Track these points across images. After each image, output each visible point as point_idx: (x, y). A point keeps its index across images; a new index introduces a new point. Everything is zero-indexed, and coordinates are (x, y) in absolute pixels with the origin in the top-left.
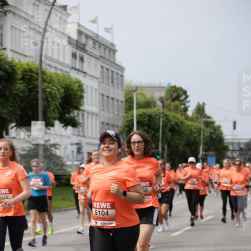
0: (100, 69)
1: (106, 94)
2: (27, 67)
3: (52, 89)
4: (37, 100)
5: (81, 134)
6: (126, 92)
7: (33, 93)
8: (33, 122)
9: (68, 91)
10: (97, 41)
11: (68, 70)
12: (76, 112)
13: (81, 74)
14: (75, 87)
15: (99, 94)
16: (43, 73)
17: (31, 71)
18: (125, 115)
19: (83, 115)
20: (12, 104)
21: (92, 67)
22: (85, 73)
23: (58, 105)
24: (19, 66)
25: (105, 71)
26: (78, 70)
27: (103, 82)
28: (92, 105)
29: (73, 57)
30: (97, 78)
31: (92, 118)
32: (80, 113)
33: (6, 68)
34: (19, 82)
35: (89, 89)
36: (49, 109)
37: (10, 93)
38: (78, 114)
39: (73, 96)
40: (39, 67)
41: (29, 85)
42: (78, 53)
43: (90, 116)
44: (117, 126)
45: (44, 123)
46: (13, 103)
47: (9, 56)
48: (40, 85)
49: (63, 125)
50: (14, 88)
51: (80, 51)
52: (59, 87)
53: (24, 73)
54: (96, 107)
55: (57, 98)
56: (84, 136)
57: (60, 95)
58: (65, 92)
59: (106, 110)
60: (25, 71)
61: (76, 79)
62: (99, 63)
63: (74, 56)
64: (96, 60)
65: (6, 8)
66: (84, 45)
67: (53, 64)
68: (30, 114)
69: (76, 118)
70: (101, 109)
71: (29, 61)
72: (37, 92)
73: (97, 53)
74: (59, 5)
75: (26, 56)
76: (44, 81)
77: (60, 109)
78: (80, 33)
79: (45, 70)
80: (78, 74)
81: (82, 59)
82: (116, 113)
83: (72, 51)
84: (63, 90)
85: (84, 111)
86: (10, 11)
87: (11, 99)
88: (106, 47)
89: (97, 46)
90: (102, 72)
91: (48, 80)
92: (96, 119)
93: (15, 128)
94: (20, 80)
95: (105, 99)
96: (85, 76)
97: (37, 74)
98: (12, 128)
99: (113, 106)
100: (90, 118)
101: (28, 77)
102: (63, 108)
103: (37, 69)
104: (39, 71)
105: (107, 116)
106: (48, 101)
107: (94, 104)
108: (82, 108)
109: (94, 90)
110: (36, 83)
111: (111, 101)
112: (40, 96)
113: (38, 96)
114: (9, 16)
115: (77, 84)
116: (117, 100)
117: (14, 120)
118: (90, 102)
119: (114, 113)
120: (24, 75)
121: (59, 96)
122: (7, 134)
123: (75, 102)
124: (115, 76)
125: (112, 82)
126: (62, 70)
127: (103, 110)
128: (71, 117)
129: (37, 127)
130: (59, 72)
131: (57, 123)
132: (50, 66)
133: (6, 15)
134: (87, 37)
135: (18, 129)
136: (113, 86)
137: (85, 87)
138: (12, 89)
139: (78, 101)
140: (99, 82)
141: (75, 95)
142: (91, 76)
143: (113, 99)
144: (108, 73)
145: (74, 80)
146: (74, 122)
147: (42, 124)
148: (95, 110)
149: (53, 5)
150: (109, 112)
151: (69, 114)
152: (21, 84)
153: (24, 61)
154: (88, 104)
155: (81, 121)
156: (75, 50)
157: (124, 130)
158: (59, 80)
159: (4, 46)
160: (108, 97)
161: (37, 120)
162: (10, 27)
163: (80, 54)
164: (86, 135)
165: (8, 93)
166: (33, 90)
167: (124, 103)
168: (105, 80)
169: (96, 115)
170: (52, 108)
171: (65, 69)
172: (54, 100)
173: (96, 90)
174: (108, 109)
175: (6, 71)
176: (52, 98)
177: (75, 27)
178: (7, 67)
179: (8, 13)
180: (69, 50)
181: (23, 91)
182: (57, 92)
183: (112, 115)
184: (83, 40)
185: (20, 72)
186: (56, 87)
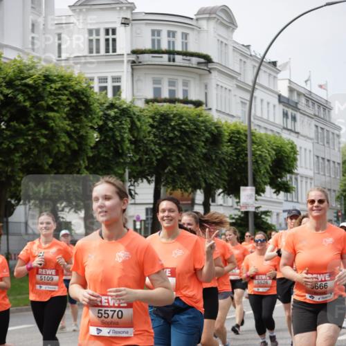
0: (314, 128)
1: (322, 155)
2: (234, 128)
3: (262, 152)
4: (246, 164)
5: (295, 200)
6: (343, 152)
7: (241, 157)
8: (242, 188)
9: (279, 153)
10: (310, 99)
11: (279, 130)
12: (288, 176)
13: (293, 134)
14: (288, 148)
15: (314, 154)
16: (253, 134)
17: (239, 132)
18: (342, 178)
19: (296, 179)
20: (218, 169)
21: (305, 126)
22: (298, 133)
23: (269, 169)
24: (226, 128)
25: (320, 130)
26: (290, 130)
27: (318, 143)
28: (306, 168)
29: (284, 117)
30: (311, 139)
31: (306, 182)
32: (293, 176)
33: (212, 130)
34: (225, 144)
35: (303, 150)
36: (259, 173)
37: (216, 157)
38: (291, 178)
39: (286, 158)
40: (247, 128)
41: (237, 148)
42: (290, 112)
43: (304, 180)
44: (334, 191)
45: (254, 188)
46: (220, 167)
47: (215, 116)
48: (249, 147)
49: (274, 190)
50: (220, 152)
51: (292, 109)
52: (270, 150)
53: (232, 135)
54: (311, 169)
55: (268, 161)
56: (298, 202)
57: (271, 158)
58: (276, 154)
59: (322, 173)
60: (233, 133)
61: (289, 140)
62: (313, 122)
63: (285, 115)
64: (310, 119)
65: (210, 66)
66: (297, 103)
67: (262, 124)
68: (239, 179)
69: (289, 183)
70: (316, 172)
71: (236, 122)
72: (246, 155)
73: (310, 111)
74: (268, 61)
75: (233, 116)
76: (253, 142)
77: (271, 173)
78: (291, 90)
79: (254, 131)
80: (290, 134)
81: (294, 118)
82: (333, 176)
83: (283, 110)
84: (274, 153)
85: (297, 174)
86: (215, 69)
87: (217, 163)
88: (320, 105)
89: (310, 104)
90: (317, 132)
91: (258, 142)
92: (311, 183)
93: (222, 195)
94: (227, 142)
95: (321, 161)
96: (298, 137)
97: (246, 136)
98: (219, 195)
99: (330, 169)
100: (304, 182)
101: (236, 139)
102: (275, 172)
103: (246, 131)
104: (248, 133)
105: (323, 180)
106: (258, 164)
107: (308, 166)
108: (295, 171)
109: (308, 152)
110: (244, 145)
111: (327, 163)
112: (250, 159)
113: (247, 159)
114: (214, 74)
115: (290, 146)
116: (334, 162)
117: (221, 186)
118: (303, 165)
119: (330, 176)
120: (232, 137)
121: (269, 159)
122: (214, 201)
123: (287, 165)
124: (331, 136)
125: (328, 143)
126: (272, 131)
127: (319, 173)
128: (284, 181)
129: (247, 192)
130: (269, 133)
131: (268, 188)
132: (259, 126)
133: (210, 72)
134: (299, 94)
135: (226, 196)
136: (329, 147)
137: (298, 149)
138: (218, 153)
139: (291, 163)
140: (313, 143)
141: (288, 157)
142: (304, 137)
143: (328, 161)
144: (323, 133)
145: (287, 142)
146: (286, 186)
147: (251, 189)
148: (310, 173)
149: (262, 61)
150: (324, 175)
151: (281, 178)
152: (228, 146)
153: (231, 121)
154: (301, 167)
155: (294, 185)
156: (286, 109)
157: (342, 195)
158: (269, 142)
159: (209, 106)
160: (323, 159)
161: (246, 185)
162: (215, 86)
163: (292, 114)
164: (300, 200)
165: (214, 158)
166: (241, 153)
167: (341, 165)
168: (320, 140)
169: (311, 179)
170: (262, 172)
171: (275, 129)
172: (264, 163)
173: (310, 151)
174: (324, 172)
175: (211, 133)
176: (262, 161)
177: (286, 84)
178: (213, 128)
179: (212, 71)
180: (280, 109)
181: (231, 154)
182: (267, 155)
183: (328, 179)
184: (295, 98)
185: (227, 134)
186: (267, 150)
